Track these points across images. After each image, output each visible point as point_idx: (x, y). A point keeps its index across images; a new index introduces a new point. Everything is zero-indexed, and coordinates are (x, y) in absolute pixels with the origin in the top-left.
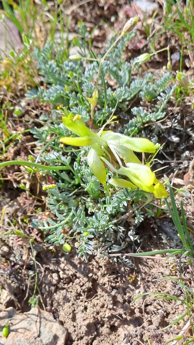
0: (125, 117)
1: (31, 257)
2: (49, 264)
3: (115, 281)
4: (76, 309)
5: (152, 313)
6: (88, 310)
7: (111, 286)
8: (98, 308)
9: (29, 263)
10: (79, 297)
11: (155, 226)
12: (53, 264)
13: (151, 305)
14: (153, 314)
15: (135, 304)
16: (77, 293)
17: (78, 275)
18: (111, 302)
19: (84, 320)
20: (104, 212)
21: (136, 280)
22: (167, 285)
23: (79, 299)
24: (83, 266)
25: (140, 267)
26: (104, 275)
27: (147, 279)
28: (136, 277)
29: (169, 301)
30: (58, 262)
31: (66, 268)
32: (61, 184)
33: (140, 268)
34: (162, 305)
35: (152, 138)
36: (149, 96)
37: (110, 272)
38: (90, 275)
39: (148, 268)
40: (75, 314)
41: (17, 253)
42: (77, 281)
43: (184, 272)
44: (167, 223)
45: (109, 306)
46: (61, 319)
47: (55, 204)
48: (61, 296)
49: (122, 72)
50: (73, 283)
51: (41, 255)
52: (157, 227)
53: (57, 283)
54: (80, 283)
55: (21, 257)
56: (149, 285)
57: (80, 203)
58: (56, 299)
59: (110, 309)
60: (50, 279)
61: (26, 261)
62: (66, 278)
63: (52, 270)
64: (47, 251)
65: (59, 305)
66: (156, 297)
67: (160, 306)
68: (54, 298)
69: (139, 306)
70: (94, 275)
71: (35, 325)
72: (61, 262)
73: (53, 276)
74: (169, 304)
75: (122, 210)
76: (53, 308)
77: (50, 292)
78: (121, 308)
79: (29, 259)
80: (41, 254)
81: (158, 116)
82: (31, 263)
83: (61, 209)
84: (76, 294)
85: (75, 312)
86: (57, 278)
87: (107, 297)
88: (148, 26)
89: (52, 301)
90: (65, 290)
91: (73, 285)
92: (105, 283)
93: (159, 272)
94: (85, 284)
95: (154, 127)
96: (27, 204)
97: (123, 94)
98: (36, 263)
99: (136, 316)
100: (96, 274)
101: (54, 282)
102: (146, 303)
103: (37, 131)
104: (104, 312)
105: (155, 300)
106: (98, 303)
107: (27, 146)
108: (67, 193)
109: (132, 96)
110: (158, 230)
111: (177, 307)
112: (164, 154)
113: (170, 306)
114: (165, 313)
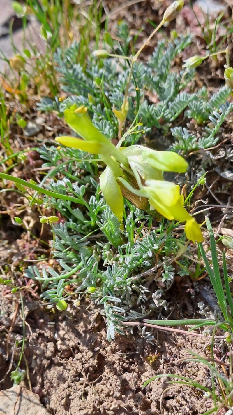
0: (164, 142)
1: (21, 316)
2: (45, 328)
3: (129, 360)
4: (72, 393)
5: (172, 409)
6: (88, 397)
7: (122, 367)
8: (103, 395)
9: (17, 324)
10: (80, 377)
11: (192, 291)
12: (50, 329)
13: (173, 398)
14: (174, 411)
15: (151, 395)
16: (77, 372)
17: (81, 347)
18: (119, 388)
19: (81, 409)
20: (122, 264)
21: (157, 362)
22: (199, 373)
23: (79, 380)
24: (88, 336)
25: (166, 344)
26: (114, 351)
27: (171, 362)
28: (159, 357)
29: (199, 395)
30: (57, 327)
31: (66, 336)
32: (71, 224)
33: (165, 347)
34: (188, 400)
35: (197, 171)
36: (199, 117)
37: (124, 348)
38: (97, 349)
39: (176, 348)
40: (70, 400)
41: (4, 309)
42: (78, 355)
43: (223, 357)
44: (207, 289)
45: (115, 393)
46: (52, 405)
47: (61, 249)
48: (56, 374)
49: (166, 83)
50: (73, 358)
51: (34, 316)
52: (194, 294)
53: (52, 355)
54: (82, 358)
55: (9, 315)
56: (174, 371)
57: (94, 251)
58: (49, 377)
59: (117, 398)
60: (43, 349)
61: (13, 320)
62: (64, 351)
63: (47, 337)
64: (44, 310)
65: (52, 387)
66: (181, 387)
67: (186, 400)
68: (47, 376)
69: (156, 398)
70: (101, 350)
71: (13, 408)
72: (61, 328)
73: (48, 346)
74: (198, 399)
75: (147, 263)
76: (43, 391)
77: (42, 367)
78: (131, 398)
79: (19, 318)
80: (36, 315)
81: (208, 142)
82: (20, 325)
83: (67, 256)
84: (74, 374)
85: (70, 397)
86: (52, 349)
87: (114, 380)
88: (210, 32)
89: (43, 380)
90: (62, 367)
91: (72, 361)
92: (114, 361)
93: (190, 355)
94: (88, 361)
95: (201, 156)
96: (27, 249)
97: (163, 109)
98: (25, 324)
99: (152, 411)
100: (104, 349)
101: (48, 354)
102: (166, 395)
103: (45, 150)
104: (109, 402)
105: (179, 392)
106: (104, 389)
107: (34, 172)
108: (79, 237)
109: (177, 115)
110: (196, 298)
111: (208, 405)
112: (213, 195)
113: (199, 402)
114: (191, 412)
